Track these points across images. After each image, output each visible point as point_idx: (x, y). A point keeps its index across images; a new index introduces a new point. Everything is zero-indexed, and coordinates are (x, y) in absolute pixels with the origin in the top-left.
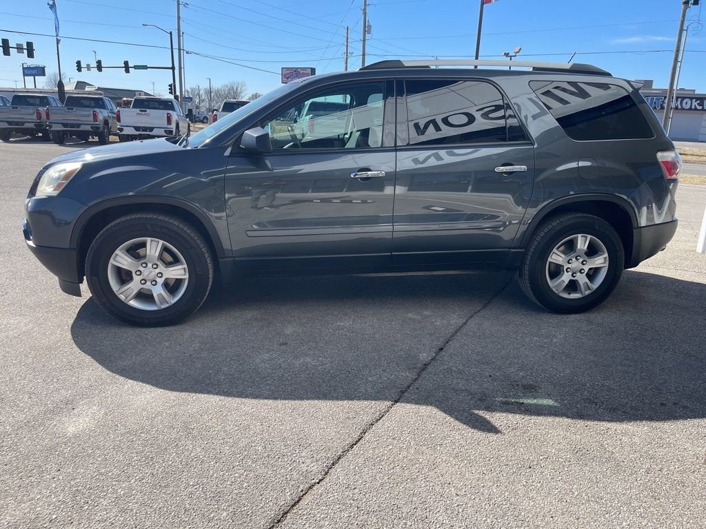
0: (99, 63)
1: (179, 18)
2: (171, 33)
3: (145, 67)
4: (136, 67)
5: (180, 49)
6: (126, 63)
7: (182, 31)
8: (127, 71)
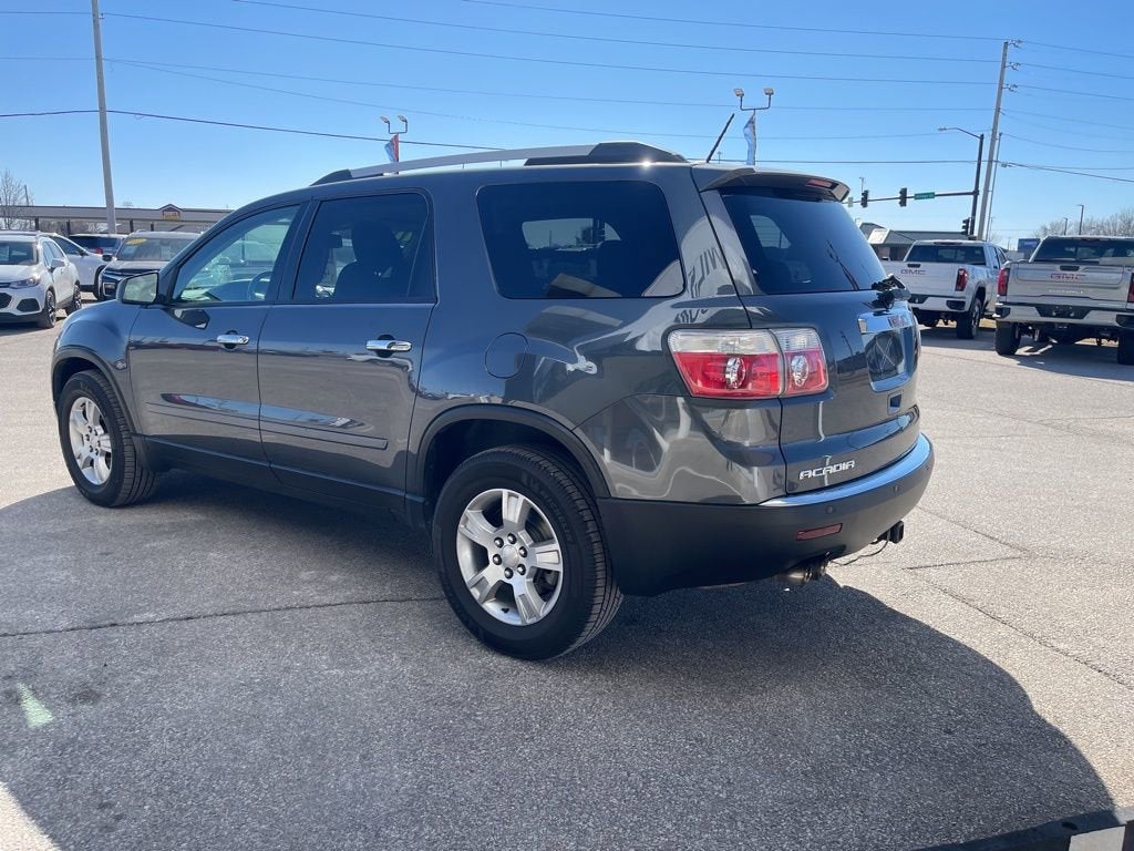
0: (865, 194)
1: (998, 110)
2: (982, 137)
3: (931, 195)
4: (918, 197)
5: (990, 161)
6: (904, 192)
7: (999, 131)
8: (903, 203)
